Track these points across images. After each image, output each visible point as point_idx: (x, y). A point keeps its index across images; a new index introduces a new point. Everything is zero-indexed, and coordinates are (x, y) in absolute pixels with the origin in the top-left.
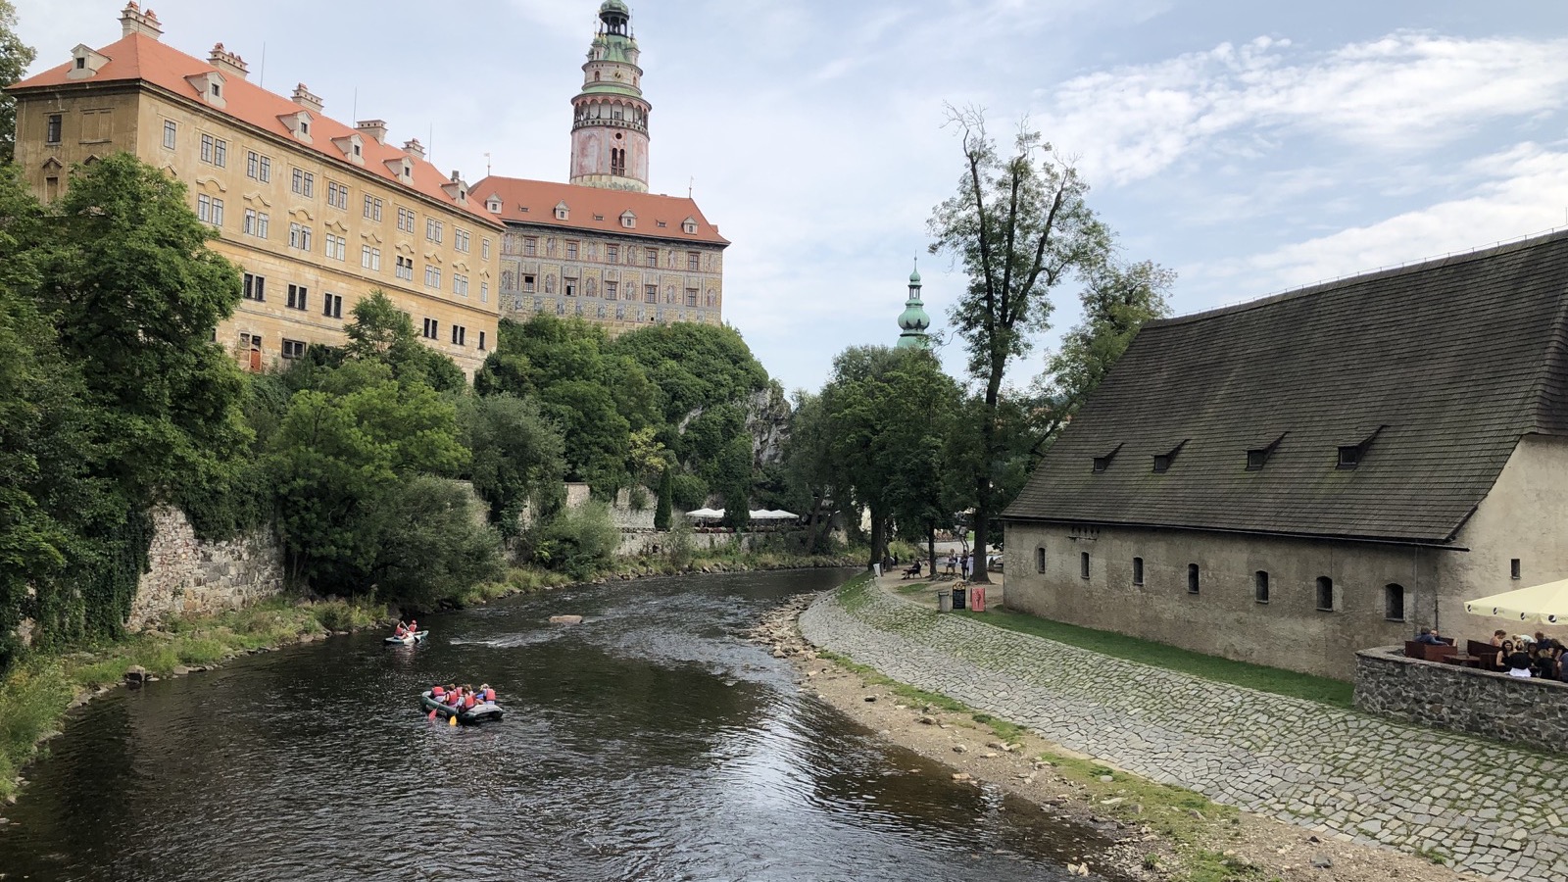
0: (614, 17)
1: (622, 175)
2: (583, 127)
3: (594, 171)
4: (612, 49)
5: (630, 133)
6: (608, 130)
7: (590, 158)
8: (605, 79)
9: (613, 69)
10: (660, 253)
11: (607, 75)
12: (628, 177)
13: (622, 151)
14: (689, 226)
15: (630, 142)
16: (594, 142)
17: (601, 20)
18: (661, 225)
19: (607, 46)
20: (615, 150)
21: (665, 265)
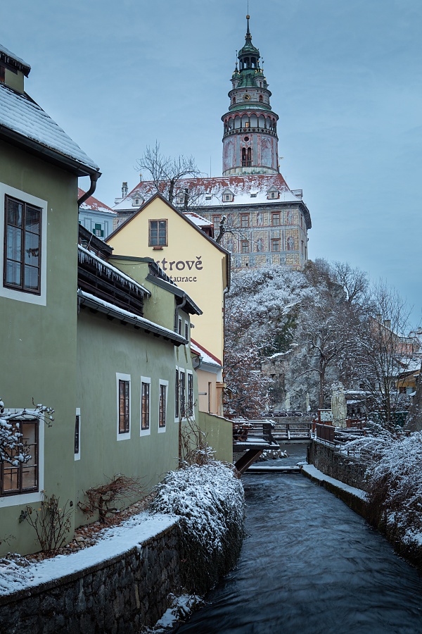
0: (249, 57)
1: (249, 165)
2: (226, 137)
3: (232, 167)
4: (245, 80)
5: (255, 136)
6: (239, 136)
7: (229, 158)
8: (239, 101)
9: (243, 94)
10: (250, 216)
11: (239, 99)
12: (254, 166)
13: (249, 149)
14: (272, 194)
15: (255, 141)
16: (231, 147)
17: (238, 60)
18: (253, 196)
19: (241, 79)
20: (244, 149)
21: (255, 224)
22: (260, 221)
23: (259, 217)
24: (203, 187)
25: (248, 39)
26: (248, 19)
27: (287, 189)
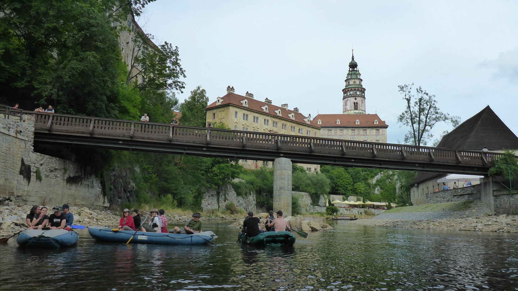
0: (353, 65)
1: (357, 110)
2: (346, 98)
5: (359, 98)
6: (352, 98)
7: (348, 106)
8: (351, 84)
9: (353, 80)
10: (367, 131)
13: (357, 103)
19: (351, 75)
23: (371, 131)
25: (353, 58)
26: (353, 50)
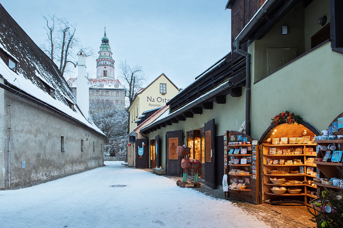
0: (105, 41)
1: (106, 76)
2: (98, 66)
3: (101, 76)
4: (104, 48)
5: (108, 67)
6: (102, 66)
8: (102, 55)
9: (104, 53)
10: (109, 92)
12: (108, 77)
13: (106, 71)
14: (116, 86)
15: (108, 69)
16: (100, 70)
17: (102, 42)
18: (110, 86)
19: (103, 48)
20: (104, 71)
21: (111, 95)
22: (112, 94)
23: (112, 93)
24: (92, 82)
25: (105, 35)
26: (105, 28)
27: (121, 85)
